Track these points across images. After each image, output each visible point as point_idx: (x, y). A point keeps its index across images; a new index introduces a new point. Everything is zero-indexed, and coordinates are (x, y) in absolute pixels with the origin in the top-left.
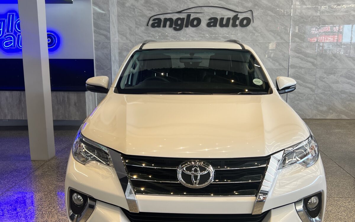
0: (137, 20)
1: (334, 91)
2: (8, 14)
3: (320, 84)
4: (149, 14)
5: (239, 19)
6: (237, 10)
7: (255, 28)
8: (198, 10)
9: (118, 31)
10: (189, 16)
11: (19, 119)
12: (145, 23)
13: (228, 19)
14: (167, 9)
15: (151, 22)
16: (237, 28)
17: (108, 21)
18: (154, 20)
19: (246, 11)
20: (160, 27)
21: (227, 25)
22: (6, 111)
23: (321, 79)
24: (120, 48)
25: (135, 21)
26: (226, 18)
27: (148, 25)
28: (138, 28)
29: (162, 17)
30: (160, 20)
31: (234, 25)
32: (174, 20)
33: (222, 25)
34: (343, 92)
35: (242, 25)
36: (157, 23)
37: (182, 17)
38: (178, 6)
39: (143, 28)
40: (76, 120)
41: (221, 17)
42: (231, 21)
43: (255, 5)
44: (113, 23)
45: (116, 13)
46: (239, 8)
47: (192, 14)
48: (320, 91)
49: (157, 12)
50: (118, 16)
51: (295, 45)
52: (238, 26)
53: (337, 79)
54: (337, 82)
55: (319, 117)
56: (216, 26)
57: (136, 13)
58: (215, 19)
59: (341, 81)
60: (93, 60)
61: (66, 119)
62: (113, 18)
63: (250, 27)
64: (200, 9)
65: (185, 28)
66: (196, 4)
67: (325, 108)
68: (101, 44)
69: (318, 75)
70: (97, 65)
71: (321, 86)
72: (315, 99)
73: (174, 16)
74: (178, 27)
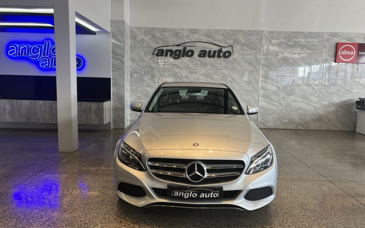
0: (145, 50)
1: (293, 108)
2: (45, 41)
3: (283, 102)
4: (155, 46)
5: (222, 52)
6: (221, 45)
7: (234, 59)
8: (192, 44)
9: (131, 58)
10: (185, 48)
11: (50, 122)
12: (152, 53)
13: (215, 52)
14: (169, 43)
15: (156, 52)
16: (221, 58)
17: (123, 49)
18: (158, 50)
19: (228, 46)
20: (163, 56)
21: (213, 56)
22: (40, 116)
23: (284, 98)
24: (132, 71)
25: (144, 51)
26: (213, 50)
27: (153, 54)
28: (146, 56)
29: (165, 49)
30: (163, 50)
31: (219, 57)
32: (174, 51)
33: (210, 56)
34: (300, 109)
35: (225, 56)
36: (161, 53)
37: (179, 49)
38: (177, 41)
39: (150, 57)
40: (95, 124)
41: (209, 50)
42: (217, 53)
43: (235, 42)
44: (127, 52)
45: (129, 45)
46: (223, 43)
47: (187, 47)
48: (283, 108)
49: (160, 45)
50: (131, 47)
51: (264, 72)
52: (222, 57)
53: (296, 99)
54: (295, 101)
55: (282, 128)
56: (205, 57)
57: (145, 45)
58: (205, 51)
59: (298, 101)
60: (110, 79)
61: (88, 124)
62: (127, 48)
63: (230, 58)
64: (193, 43)
65: (182, 58)
66: (190, 39)
67: (286, 121)
68: (117, 67)
69: (281, 96)
70: (113, 83)
71: (283, 104)
72: (279, 114)
73: (174, 48)
74: (176, 57)
